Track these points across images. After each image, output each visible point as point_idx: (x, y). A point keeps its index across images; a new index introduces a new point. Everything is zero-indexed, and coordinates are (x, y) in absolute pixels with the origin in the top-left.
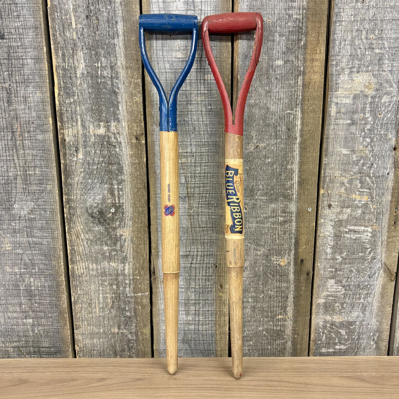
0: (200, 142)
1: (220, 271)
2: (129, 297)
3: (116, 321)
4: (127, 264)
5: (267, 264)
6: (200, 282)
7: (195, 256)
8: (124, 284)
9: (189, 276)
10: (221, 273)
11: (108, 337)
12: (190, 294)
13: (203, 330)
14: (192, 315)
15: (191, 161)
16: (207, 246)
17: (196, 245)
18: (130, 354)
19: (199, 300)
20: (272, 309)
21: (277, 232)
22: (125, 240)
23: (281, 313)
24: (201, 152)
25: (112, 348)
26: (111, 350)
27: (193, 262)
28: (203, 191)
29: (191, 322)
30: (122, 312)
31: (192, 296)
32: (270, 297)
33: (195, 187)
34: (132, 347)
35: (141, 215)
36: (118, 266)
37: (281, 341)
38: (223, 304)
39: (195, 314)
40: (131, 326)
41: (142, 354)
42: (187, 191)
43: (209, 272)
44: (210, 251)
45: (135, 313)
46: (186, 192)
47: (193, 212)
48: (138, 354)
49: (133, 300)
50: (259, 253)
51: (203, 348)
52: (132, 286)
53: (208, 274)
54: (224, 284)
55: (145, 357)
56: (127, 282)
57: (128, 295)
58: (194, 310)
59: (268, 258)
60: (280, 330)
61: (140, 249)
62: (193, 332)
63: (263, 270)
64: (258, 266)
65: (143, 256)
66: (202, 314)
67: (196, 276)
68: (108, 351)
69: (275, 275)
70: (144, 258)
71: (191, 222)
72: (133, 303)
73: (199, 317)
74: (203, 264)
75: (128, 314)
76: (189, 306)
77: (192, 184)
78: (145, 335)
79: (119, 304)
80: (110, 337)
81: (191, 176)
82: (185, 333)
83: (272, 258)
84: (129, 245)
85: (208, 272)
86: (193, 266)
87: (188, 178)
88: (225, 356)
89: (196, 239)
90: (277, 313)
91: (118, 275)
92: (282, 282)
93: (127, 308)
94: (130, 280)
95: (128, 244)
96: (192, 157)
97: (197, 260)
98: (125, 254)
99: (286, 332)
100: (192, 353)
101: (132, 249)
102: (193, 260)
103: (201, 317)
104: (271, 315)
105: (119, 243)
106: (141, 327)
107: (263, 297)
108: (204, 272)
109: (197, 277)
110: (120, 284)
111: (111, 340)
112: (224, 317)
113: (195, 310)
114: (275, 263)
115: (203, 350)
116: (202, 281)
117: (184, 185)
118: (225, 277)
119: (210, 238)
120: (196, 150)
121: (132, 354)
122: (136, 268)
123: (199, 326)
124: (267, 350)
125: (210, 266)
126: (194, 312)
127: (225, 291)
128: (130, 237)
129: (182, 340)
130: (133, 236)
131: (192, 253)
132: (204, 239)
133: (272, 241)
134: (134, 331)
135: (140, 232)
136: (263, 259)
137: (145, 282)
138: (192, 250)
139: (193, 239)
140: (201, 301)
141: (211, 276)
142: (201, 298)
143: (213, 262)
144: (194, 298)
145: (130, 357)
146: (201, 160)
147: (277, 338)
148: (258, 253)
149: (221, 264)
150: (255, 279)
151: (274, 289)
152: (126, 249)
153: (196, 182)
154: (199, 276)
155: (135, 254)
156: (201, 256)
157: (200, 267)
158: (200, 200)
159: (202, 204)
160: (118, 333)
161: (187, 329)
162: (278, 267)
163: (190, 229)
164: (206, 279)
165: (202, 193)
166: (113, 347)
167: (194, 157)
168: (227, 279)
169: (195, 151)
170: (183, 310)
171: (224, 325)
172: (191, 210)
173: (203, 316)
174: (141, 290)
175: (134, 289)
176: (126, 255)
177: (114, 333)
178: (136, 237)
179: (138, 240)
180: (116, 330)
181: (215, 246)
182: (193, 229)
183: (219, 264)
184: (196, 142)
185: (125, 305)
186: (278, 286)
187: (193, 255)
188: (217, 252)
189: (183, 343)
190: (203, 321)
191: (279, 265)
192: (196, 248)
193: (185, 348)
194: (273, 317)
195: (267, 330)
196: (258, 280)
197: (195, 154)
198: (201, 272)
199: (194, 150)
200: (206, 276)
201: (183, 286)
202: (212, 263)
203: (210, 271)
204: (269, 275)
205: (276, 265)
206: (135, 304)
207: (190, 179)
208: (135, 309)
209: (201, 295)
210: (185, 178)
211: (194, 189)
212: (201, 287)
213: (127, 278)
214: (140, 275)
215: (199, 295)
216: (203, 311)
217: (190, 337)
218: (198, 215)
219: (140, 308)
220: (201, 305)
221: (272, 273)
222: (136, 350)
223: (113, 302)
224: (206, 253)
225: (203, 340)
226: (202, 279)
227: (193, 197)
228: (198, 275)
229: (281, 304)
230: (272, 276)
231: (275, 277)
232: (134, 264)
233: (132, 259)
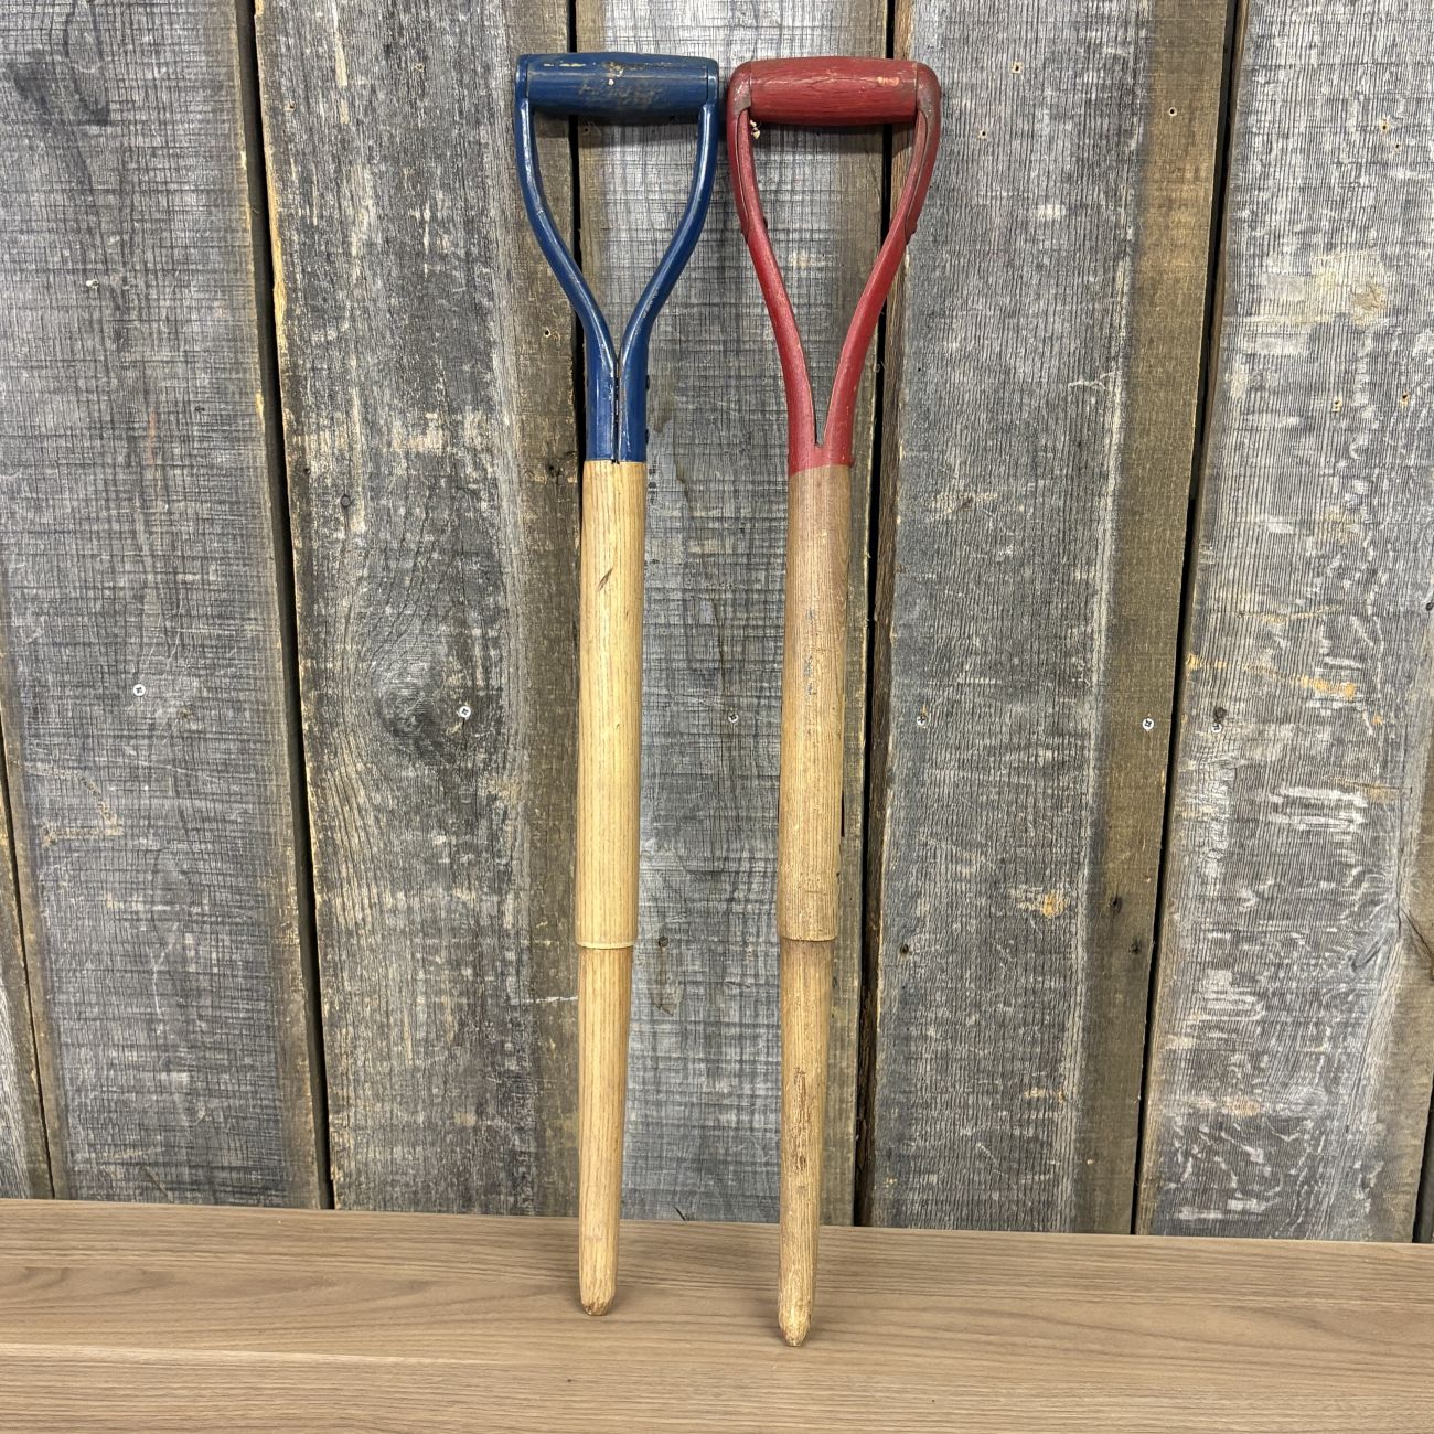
0: (769, 482)
2: (514, 1008)
3: (469, 1087)
4: (510, 896)
5: (993, 910)
6: (761, 964)
8: (498, 964)
9: (720, 941)
11: (443, 1140)
12: (722, 1005)
13: (765, 1130)
14: (729, 1076)
15: (735, 548)
17: (748, 836)
18: (516, 1202)
19: (756, 1026)
20: (1009, 1067)
21: (1031, 800)
22: (505, 812)
23: (1039, 1079)
24: (771, 520)
25: (455, 1181)
26: (452, 1184)
27: (736, 895)
28: (776, 654)
29: (725, 1102)
30: (493, 1057)
31: (732, 1012)
32: (1002, 1025)
33: (747, 638)
34: (524, 1177)
35: (560, 731)
36: (481, 900)
37: (1036, 1178)
38: (839, 1044)
39: (740, 1075)
40: (523, 1106)
41: (556, 1204)
42: (721, 653)
45: (536, 1061)
46: (717, 656)
47: (740, 725)
48: (543, 1203)
49: (530, 1018)
50: (965, 871)
51: (764, 1191)
52: (525, 972)
54: (841, 973)
55: (565, 1215)
56: (511, 956)
57: (514, 1002)
58: (738, 1058)
59: (997, 889)
60: (1036, 1139)
61: (557, 847)
62: (732, 1133)
63: (978, 931)
64: (962, 915)
66: (766, 1074)
67: (745, 944)
68: (441, 1189)
69: (1021, 947)
70: (569, 877)
71: (731, 759)
72: (530, 1030)
73: (752, 1082)
74: (771, 903)
75: (512, 1065)
76: (720, 1047)
77: (739, 627)
78: (569, 1138)
79: (481, 1031)
80: (448, 1140)
81: (734, 599)
82: (703, 1138)
83: (1013, 892)
84: (519, 830)
86: (738, 908)
87: (724, 605)
88: (840, 1220)
89: (749, 819)
90: (1026, 1080)
91: (478, 932)
92: (1043, 975)
93: (508, 1046)
94: (520, 952)
95: (516, 827)
96: (740, 535)
97: (749, 890)
98: (504, 861)
99: (1056, 1146)
100: (729, 1207)
101: (526, 845)
102: (735, 889)
103: (762, 1085)
104: (1005, 1086)
105: (484, 823)
106: (556, 1113)
107: (977, 1024)
108: (773, 931)
109: (750, 949)
110: (485, 962)
111: (453, 1151)
112: (841, 1086)
113: (741, 1062)
114: (1022, 906)
115: (764, 1197)
116: (766, 961)
117: (708, 629)
118: (845, 949)
120: (754, 511)
121: (525, 1200)
122: (541, 909)
123: (752, 1113)
124: (988, 1206)
126: (738, 1066)
127: (844, 1000)
128: (521, 804)
129: (693, 1161)
130: (533, 803)
131: (733, 866)
133: (1013, 831)
134: (529, 1122)
135: (558, 789)
136: (979, 894)
137: (572, 960)
138: (732, 855)
139: (737, 818)
140: (763, 1031)
142: (761, 1020)
144: (737, 1020)
145: (516, 1211)
146: (770, 547)
147: (1023, 1167)
150: (950, 960)
151: (1016, 996)
152: (508, 845)
153: (752, 623)
154: (757, 944)
155: (539, 862)
156: (765, 876)
157: (759, 914)
158: (766, 685)
159: (769, 697)
160: (476, 1129)
161: (711, 1124)
162: (1032, 922)
163: (728, 784)
165: (771, 658)
166: (459, 1175)
167: (747, 537)
168: (852, 958)
169: (748, 516)
170: (701, 1060)
171: (841, 1115)
172: (733, 717)
173: (766, 1081)
174: (557, 986)
175: (532, 983)
176: (507, 865)
177: (463, 1129)
178: (542, 806)
179: (548, 815)
180: (471, 1119)
182: (739, 783)
184: (753, 482)
185: (501, 1033)
186: (1029, 986)
187: (737, 873)
189: (699, 1170)
190: (766, 1097)
191: (1036, 914)
192: (747, 846)
193: (702, 1189)
194: (1010, 1095)
195: (989, 1138)
196: (961, 965)
197: (748, 526)
198: (764, 930)
199: (745, 512)
201: (699, 978)
204: (999, 947)
205: (1025, 915)
206: (534, 1032)
207: (730, 609)
208: (536, 1050)
209: (762, 1010)
210: (715, 607)
211: (744, 646)
212: (762, 981)
213: (509, 942)
214: (555, 936)
215: (756, 1007)
216: (767, 1063)
217: (722, 1151)
218: (756, 736)
219: (553, 1045)
220: (762, 1044)
221: (1012, 942)
222: (536, 1190)
223: (462, 1024)
225: (767, 1164)
226: (767, 955)
227: (740, 672)
228: (752, 939)
229: (1038, 1050)
230: (1011, 952)
231: (1020, 955)
232: (535, 895)
233: (528, 880)
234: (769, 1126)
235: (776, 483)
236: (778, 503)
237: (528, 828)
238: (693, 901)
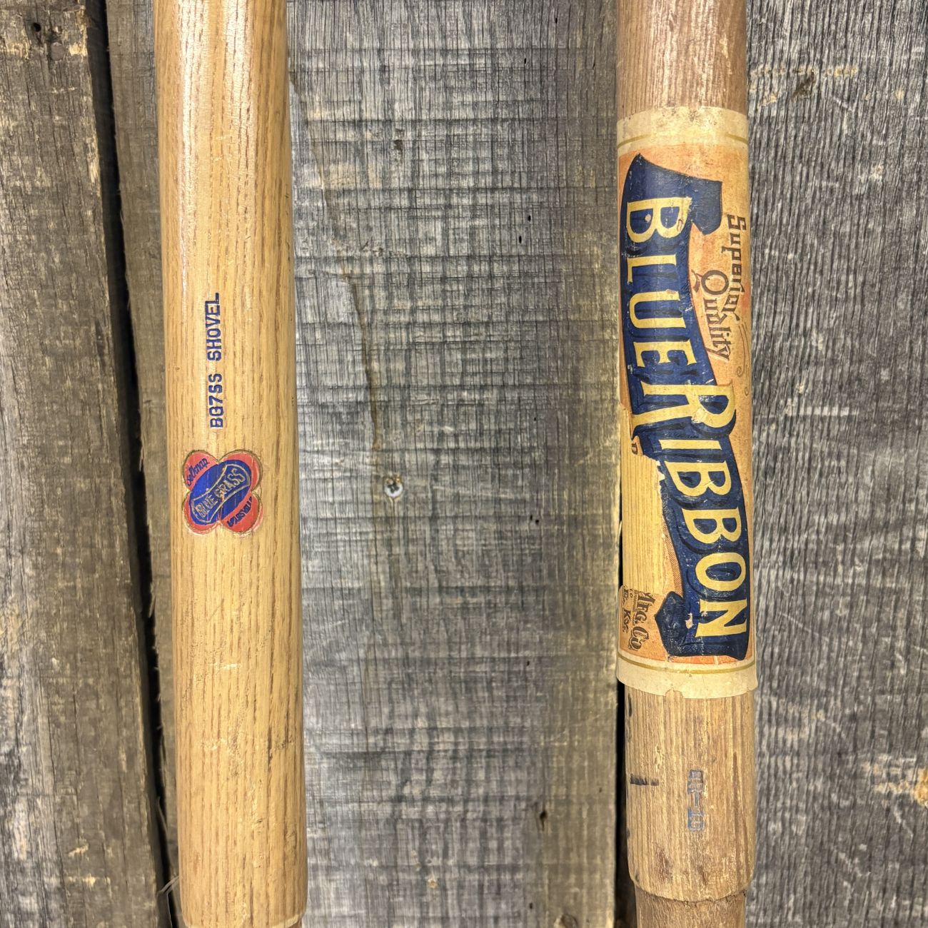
0: (445, 52)
1: (562, 844)
4: (21, 806)
5: (834, 797)
6: (451, 900)
7: (419, 761)
9: (384, 867)
10: (568, 851)
15: (385, 177)
16: (491, 696)
17: (424, 693)
21: (902, 614)
24: (450, 123)
27: (406, 791)
28: (464, 374)
33: (413, 346)
35: (86, 522)
42: (369, 373)
43: (500, 848)
44: (507, 729)
46: (362, 381)
47: (405, 500)
50: (792, 738)
53: (493, 860)
54: (585, 910)
56: (30, 903)
59: (842, 763)
61: (94, 722)
63: (810, 833)
64: (784, 809)
65: (109, 760)
67: (425, 870)
69: (878, 854)
70: (120, 772)
71: (393, 561)
74: (466, 801)
77: (397, 326)
81: (388, 275)
83: (867, 767)
84: (27, 695)
85: (493, 844)
86: (411, 812)
87: (371, 287)
89: (426, 662)
92: (912, 896)
94: (45, 896)
95: (20, 692)
96: (395, 154)
97: (429, 782)
98: (6, 749)
101: (42, 721)
102: (405, 781)
108: (471, 845)
109: (433, 877)
114: (881, 789)
116: (459, 896)
117: (343, 332)
118: (592, 872)
119: (504, 654)
120: (418, 107)
122: (75, 827)
125: (508, 814)
128: (27, 650)
130: (48, 648)
131: (401, 743)
132: (472, 660)
133: (872, 668)
135: (89, 622)
136: (812, 773)
137: (134, 907)
138: (398, 725)
139: (406, 661)
141: (514, 869)
143: (523, 794)
146: (450, 174)
148: (789, 737)
149: (568, 802)
150: (763, 880)
153: (422, 317)
154: (444, 869)
155: (65, 748)
156: (455, 758)
157: (447, 821)
158: (448, 429)
159: (455, 451)
162: (897, 814)
163: (388, 603)
164: (481, 886)
165: (457, 381)
167: (408, 156)
168: (603, 885)
169: (409, 116)
172: (394, 487)
178: (65, 654)
179: (75, 668)
181: (538, 699)
182: (406, 601)
183: (558, 803)
184: (415, 52)
186: (889, 915)
187: (408, 754)
188: (549, 731)
191: (903, 801)
192: (423, 709)
196: (780, 889)
197: (409, 135)
198: (456, 846)
199: (402, 109)
200: (483, 869)
202: (518, 798)
203: (508, 844)
204: (842, 856)
205: (885, 803)
207: (380, 294)
210: (354, 289)
211: (408, 360)
213: (26, 881)
214: (103, 869)
218: (434, 519)
221: (863, 847)
224: (481, 742)
226: (461, 886)
227: (403, 407)
228: (436, 862)
230: (862, 863)
231: (877, 867)
232: (63, 803)
233: (49, 778)
235: (457, 53)
236: (462, 91)
237: (41, 691)
238: (334, 803)
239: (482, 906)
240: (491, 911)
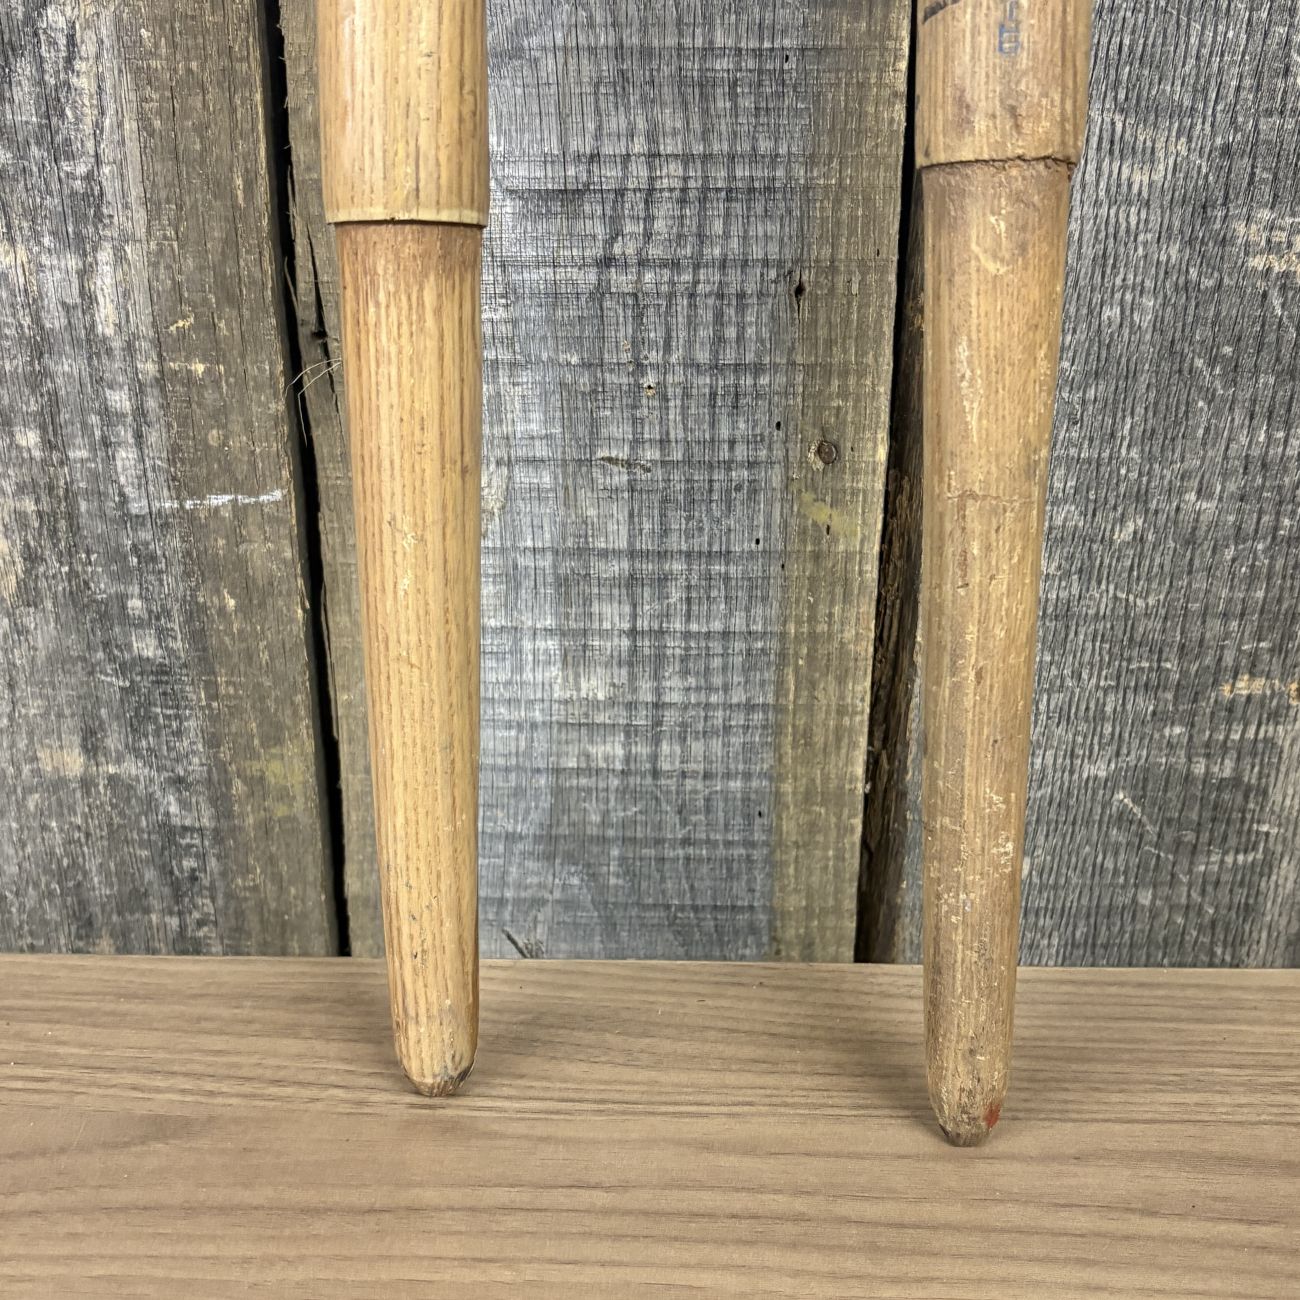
1: (822, 333)
2: (139, 521)
3: (63, 695)
4: (105, 255)
5: (1193, 273)
6: (674, 415)
7: (634, 203)
8: (94, 419)
9: (585, 365)
10: (830, 343)
11: (21, 805)
12: (592, 512)
13: (684, 775)
14: (607, 665)
16: (735, 106)
17: (643, 100)
18: (183, 927)
19: (663, 555)
20: (1195, 634)
22: (71, 39)
23: (1254, 657)
25: (55, 886)
26: (51, 894)
27: (617, 249)
29: (600, 718)
30: (104, 630)
31: (612, 527)
32: (1191, 541)
34: (193, 878)
36: (40, 267)
37: (1229, 859)
38: (839, 590)
39: (632, 659)
40: (178, 734)
41: (264, 930)
43: (740, 338)
44: (754, 157)
45: (197, 637)
48: (239, 929)
49: (176, 543)
50: (1140, 178)
51: (681, 894)
52: (153, 437)
53: (729, 356)
54: (850, 431)
55: (284, 952)
56: (120, 400)
57: (135, 508)
58: (626, 626)
59: (1206, 221)
60: (1236, 781)
61: (201, 129)
62: (615, 782)
63: (1158, 325)
64: (1124, 287)
65: (222, 190)
66: (684, 659)
67: (639, 367)
68: (30, 903)
69: (1247, 362)
70: (235, 206)
72: (178, 569)
73: (657, 677)
74: (697, 267)
75: (146, 646)
76: (587, 601)
78: (280, 799)
79: (72, 574)
80: (31, 806)
82: (558, 792)
83: (1241, 229)
84: (108, 85)
85: (731, 332)
86: (622, 281)
88: (832, 950)
89: (647, 53)
90: (1229, 659)
91: (40, 345)
93: (135, 604)
94: (139, 390)
95: (100, 78)
97: (648, 236)
98: (82, 169)
99: (1275, 796)
100: (610, 927)
101: (130, 126)
102: (615, 235)
103: (675, 682)
104: (1184, 673)
105: (24, 68)
106: (249, 747)
107: (1139, 538)
108: (702, 333)
109: (650, 379)
110: (64, 416)
111: (44, 828)
112: (841, 681)
113: (633, 633)
114: (1257, 262)
115: (682, 908)
116: (684, 409)
118: (861, 375)
119: (753, 44)
121: (200, 924)
122: (177, 286)
123: (656, 741)
124: (1128, 917)
125: (751, 288)
126: (626, 642)
127: (854, 493)
128: (105, 17)
129: (537, 839)
130: (134, 13)
131: (610, 174)
132: (709, 50)
133: (1257, 75)
134: (196, 766)
136: (1164, 235)
137: (254, 408)
138: (607, 149)
139: (619, 51)
140: (677, 566)
141: (758, 369)
142: (675, 542)
143: (774, 255)
144: (623, 544)
145: (186, 945)
147: (1205, 837)
148: (1137, 178)
149: (833, 269)
150: (1091, 394)
151: (1225, 475)
152: (87, 127)
154: (664, 368)
155: (162, 168)
156: (683, 200)
160: (87, 783)
161: (572, 763)
162: (1277, 302)
164: (713, 395)
166: (62, 875)
168: (875, 395)
170: (549, 632)
171: (839, 739)
173: (685, 673)
174: (227, 468)
175: (171, 462)
176: (89, 177)
177: (59, 784)
178: (158, 22)
179: (174, 45)
180: (74, 763)
181: (798, 113)
183: (820, 271)
185: (116, 577)
186: (1256, 453)
187: (620, 193)
188: (811, 161)
189: (549, 857)
190: (685, 707)
191: (1287, 282)
192: (641, 126)
193: (557, 895)
194: (1191, 691)
195: (1141, 782)
196: (1113, 407)
198: (681, 334)
200: (716, 368)
201: (541, 450)
202: (766, 263)
203: (750, 331)
204: (1199, 363)
205: (1261, 285)
206: (187, 574)
208: (194, 612)
209: (677, 520)
212: (677, 454)
213: (114, 367)
214: (214, 352)
215: (663, 515)
216: (687, 635)
217: (595, 818)
219: (231, 603)
220: (676, 595)
221: (1228, 350)
222: (220, 902)
223: (32, 558)
224: (719, 176)
225: (686, 842)
226: (686, 395)
228: (655, 357)
229: (1260, 594)
230: (1224, 374)
231: (1244, 380)
232: (160, 252)
233: (140, 215)
234: (693, 766)
237: (127, 79)
238: (523, 266)
239: (713, 425)
240: (724, 432)
